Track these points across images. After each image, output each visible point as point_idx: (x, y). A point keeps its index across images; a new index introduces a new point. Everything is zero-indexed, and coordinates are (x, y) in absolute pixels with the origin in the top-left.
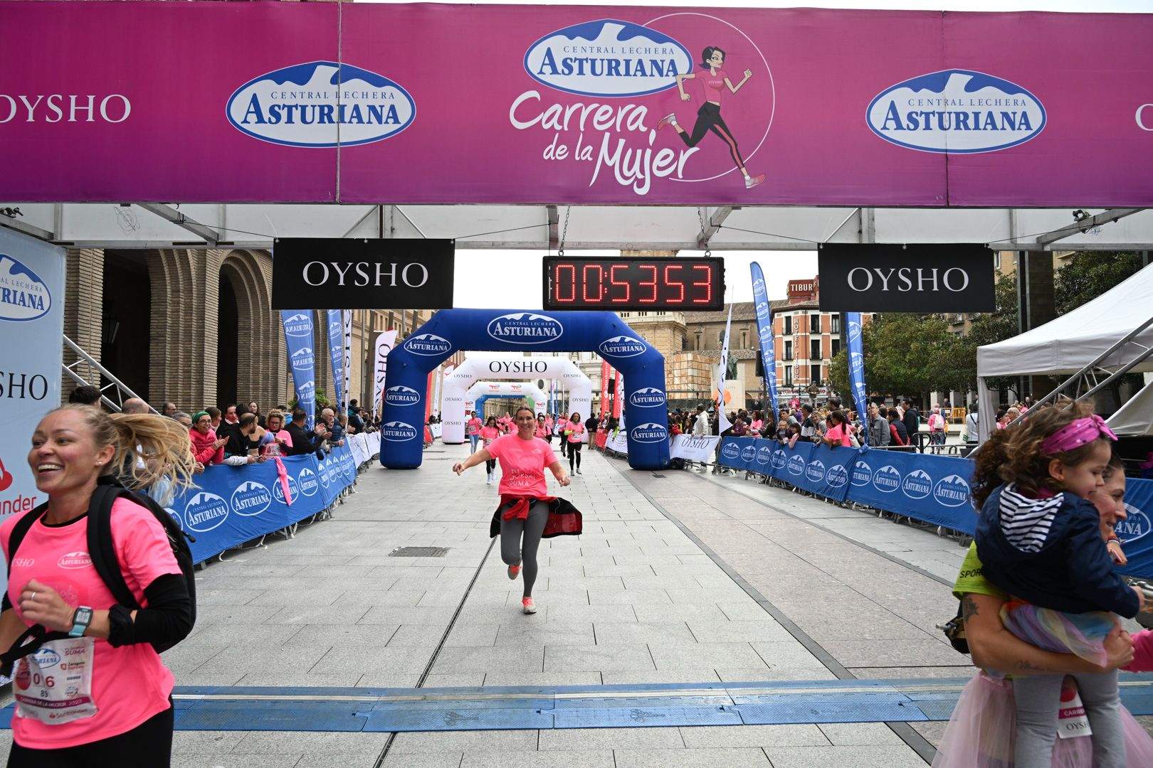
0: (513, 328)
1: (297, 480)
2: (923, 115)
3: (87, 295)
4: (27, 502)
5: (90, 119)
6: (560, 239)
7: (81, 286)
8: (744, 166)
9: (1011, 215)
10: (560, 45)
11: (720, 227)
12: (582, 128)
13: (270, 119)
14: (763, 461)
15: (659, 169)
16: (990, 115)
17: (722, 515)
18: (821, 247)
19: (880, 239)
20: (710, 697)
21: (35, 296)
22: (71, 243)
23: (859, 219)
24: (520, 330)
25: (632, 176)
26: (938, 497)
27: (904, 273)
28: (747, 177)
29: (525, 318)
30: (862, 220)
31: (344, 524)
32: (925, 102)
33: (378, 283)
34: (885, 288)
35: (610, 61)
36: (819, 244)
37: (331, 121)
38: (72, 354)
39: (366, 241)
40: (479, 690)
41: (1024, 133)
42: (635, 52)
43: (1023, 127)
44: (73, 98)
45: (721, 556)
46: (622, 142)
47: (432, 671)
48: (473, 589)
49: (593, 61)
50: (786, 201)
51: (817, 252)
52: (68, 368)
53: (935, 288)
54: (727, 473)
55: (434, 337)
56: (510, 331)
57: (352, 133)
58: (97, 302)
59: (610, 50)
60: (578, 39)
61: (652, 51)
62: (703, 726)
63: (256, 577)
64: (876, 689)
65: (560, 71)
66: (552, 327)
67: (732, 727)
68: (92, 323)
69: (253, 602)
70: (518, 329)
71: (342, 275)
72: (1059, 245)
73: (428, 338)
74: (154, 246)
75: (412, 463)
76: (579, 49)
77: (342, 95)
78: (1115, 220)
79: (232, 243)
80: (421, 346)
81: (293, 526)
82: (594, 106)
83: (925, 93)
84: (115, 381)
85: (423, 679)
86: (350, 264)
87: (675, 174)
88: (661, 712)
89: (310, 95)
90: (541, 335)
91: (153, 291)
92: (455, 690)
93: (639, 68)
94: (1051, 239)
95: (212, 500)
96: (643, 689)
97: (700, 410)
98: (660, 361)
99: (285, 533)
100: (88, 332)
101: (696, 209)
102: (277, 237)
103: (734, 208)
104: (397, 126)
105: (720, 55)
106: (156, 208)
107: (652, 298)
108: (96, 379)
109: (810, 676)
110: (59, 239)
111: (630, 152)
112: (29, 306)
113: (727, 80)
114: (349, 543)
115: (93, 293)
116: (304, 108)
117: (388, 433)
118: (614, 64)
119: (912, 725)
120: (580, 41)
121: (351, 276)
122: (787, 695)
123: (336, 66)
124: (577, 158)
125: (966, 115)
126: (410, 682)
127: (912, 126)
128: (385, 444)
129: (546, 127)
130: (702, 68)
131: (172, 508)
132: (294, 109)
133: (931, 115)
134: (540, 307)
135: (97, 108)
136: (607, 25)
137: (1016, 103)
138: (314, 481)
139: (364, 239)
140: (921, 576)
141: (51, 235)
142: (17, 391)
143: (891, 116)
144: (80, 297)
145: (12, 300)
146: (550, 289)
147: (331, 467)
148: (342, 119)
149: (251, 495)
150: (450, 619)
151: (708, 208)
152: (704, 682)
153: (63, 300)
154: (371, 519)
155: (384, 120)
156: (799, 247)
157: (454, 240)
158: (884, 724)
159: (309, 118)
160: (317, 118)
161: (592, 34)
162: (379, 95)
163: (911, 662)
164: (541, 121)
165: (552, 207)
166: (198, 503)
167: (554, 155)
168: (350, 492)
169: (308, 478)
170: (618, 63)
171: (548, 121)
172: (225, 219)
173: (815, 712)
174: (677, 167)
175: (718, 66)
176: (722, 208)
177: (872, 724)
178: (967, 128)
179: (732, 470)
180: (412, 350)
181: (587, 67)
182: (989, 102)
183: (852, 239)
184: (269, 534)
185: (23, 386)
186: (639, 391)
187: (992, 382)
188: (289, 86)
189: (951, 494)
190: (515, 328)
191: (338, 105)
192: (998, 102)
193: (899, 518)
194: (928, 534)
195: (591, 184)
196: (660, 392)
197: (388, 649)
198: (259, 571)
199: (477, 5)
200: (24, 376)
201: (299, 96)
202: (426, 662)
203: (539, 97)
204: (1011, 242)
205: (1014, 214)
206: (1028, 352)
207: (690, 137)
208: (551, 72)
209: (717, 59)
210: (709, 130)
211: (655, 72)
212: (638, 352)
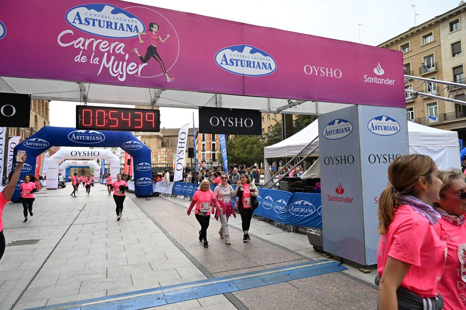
0: (81, 137)
2: (235, 60)
6: (88, 98)
8: (166, 73)
9: (269, 100)
10: (83, 12)
11: (159, 97)
12: (94, 50)
14: (190, 192)
15: (130, 71)
16: (258, 63)
17: (172, 215)
18: (200, 108)
19: (224, 106)
20: (154, 294)
23: (215, 98)
24: (84, 137)
25: (118, 73)
27: (231, 120)
28: (168, 78)
29: (87, 132)
30: (217, 98)
32: (236, 56)
34: (224, 125)
35: (108, 22)
36: (199, 107)
40: (43, 308)
41: (270, 71)
42: (119, 19)
43: (269, 69)
45: (169, 232)
46: (113, 58)
48: (50, 258)
49: (100, 21)
50: (184, 89)
51: (198, 110)
53: (242, 126)
54: (177, 197)
55: (40, 140)
59: (108, 18)
61: (127, 20)
62: (150, 308)
64: (221, 281)
65: (84, 23)
66: (100, 136)
67: (162, 306)
70: (83, 137)
72: (284, 112)
73: (37, 140)
76: (93, 15)
78: (300, 104)
80: (32, 144)
82: (102, 40)
83: (236, 52)
85: (13, 306)
87: (137, 73)
88: (131, 304)
90: (95, 139)
93: (121, 27)
94: (281, 109)
96: (124, 295)
97: (166, 172)
98: (149, 152)
101: (148, 89)
103: (163, 90)
105: (157, 26)
107: (128, 126)
109: (198, 279)
111: (116, 62)
113: (160, 37)
118: (109, 24)
119: (233, 293)
120: (93, 11)
122: (187, 289)
124: (91, 62)
125: (250, 62)
127: (231, 64)
129: (76, 47)
130: (149, 31)
133: (238, 61)
134: (75, 127)
136: (106, 6)
137: (267, 60)
143: (224, 59)
146: (80, 120)
150: (34, 274)
151: (153, 89)
152: (153, 288)
157: (30, 95)
158: (222, 294)
163: (236, 268)
164: (73, 44)
165: (79, 83)
167: (80, 60)
170: (111, 23)
171: (77, 45)
173: (196, 294)
174: (138, 71)
175: (156, 31)
176: (159, 90)
177: (218, 295)
178: (251, 67)
179: (179, 196)
180: (28, 146)
181: (97, 23)
182: (258, 58)
183: (214, 106)
186: (140, 164)
187: (268, 160)
190: (82, 136)
192: (261, 59)
195: (99, 74)
196: (149, 164)
202: (16, 298)
203: (73, 34)
204: (269, 110)
205: (270, 100)
206: (280, 149)
207: (144, 58)
208: (79, 23)
209: (156, 28)
210: (152, 57)
211: (128, 29)
212: (140, 148)
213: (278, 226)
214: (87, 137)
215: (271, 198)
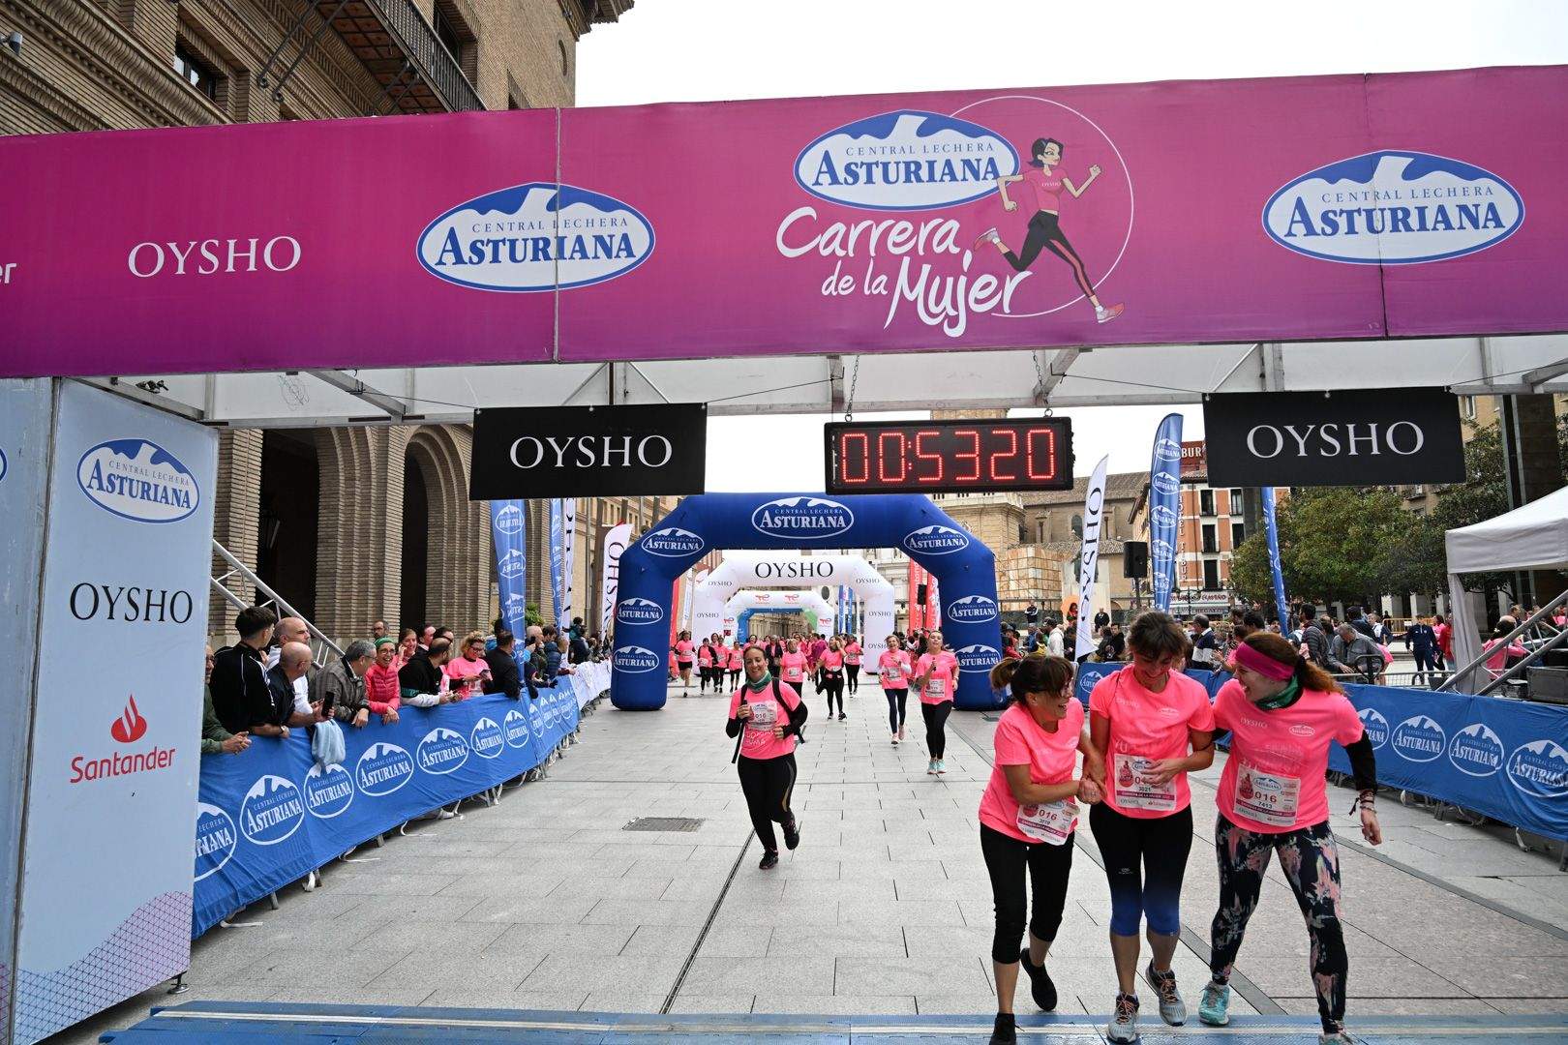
0: (786, 518)
1: (501, 726)
2: (1344, 215)
3: (241, 487)
4: (163, 756)
5: (252, 267)
6: (847, 399)
7: (234, 476)
8: (1093, 293)
9: (1481, 344)
10: (841, 147)
11: (1064, 376)
12: (873, 254)
13: (470, 258)
15: (978, 301)
16: (1441, 210)
18: (1207, 399)
19: (1291, 386)
20: (1071, 1037)
21: (180, 491)
22: (226, 423)
23: (1259, 359)
24: (796, 519)
25: (942, 312)
26: (1398, 748)
27: (1329, 431)
28: (1099, 309)
29: (802, 504)
30: (1265, 360)
31: (564, 786)
32: (1346, 197)
33: (606, 463)
34: (1302, 453)
35: (907, 164)
36: (1204, 395)
37: (547, 257)
38: (223, 563)
39: (591, 409)
40: (746, 1018)
41: (1492, 233)
42: (941, 150)
43: (1491, 224)
44: (232, 243)
46: (926, 269)
47: (682, 991)
48: (737, 876)
49: (886, 165)
50: (1155, 339)
51: (1201, 406)
52: (216, 581)
53: (1375, 451)
55: (681, 532)
56: (783, 521)
57: (574, 272)
58: (254, 495)
59: (907, 151)
60: (865, 137)
61: (964, 148)
63: (449, 858)
65: (842, 180)
66: (838, 515)
68: (247, 522)
69: (444, 892)
70: (793, 518)
71: (560, 454)
72: (1558, 385)
73: (674, 532)
74: (325, 423)
75: (654, 704)
76: (866, 151)
77: (561, 224)
79: (422, 417)
80: (663, 545)
81: (497, 788)
82: (893, 222)
83: (1345, 185)
84: (274, 597)
85: (669, 1002)
86: (571, 439)
87: (999, 307)
89: (521, 226)
90: (824, 526)
91: (322, 480)
92: (713, 1018)
93: (947, 171)
94: (1542, 376)
95: (392, 753)
96: (975, 1022)
98: (989, 559)
99: (487, 798)
100: (241, 534)
101: (1030, 353)
102: (479, 407)
103: (1083, 350)
104: (632, 260)
105: (1056, 148)
106: (330, 376)
107: (974, 475)
108: (250, 594)
110: (209, 419)
111: (937, 281)
112: (172, 504)
113: (1067, 182)
114: (569, 812)
115: (251, 485)
116: (513, 243)
117: (620, 662)
118: (913, 167)
120: (867, 140)
121: (572, 454)
123: (554, 187)
124: (867, 292)
125: (1406, 213)
126: (652, 1006)
127: (1329, 230)
128: (616, 676)
129: (825, 253)
130: (1032, 167)
131: (341, 764)
132: (501, 243)
133: (1356, 214)
134: (822, 489)
135: (260, 255)
136: (902, 117)
137: (1478, 191)
138: (524, 728)
139: (589, 407)
140: (1378, 864)
141: (201, 413)
142: (155, 612)
143: (1298, 217)
144: (233, 490)
145: (152, 498)
146: (835, 465)
147: (547, 708)
148: (561, 255)
149: (442, 745)
150: (706, 918)
151: (1047, 351)
153: (213, 495)
154: (597, 779)
155: (614, 254)
156: (1176, 399)
157: (706, 404)
159: (519, 255)
160: (530, 255)
161: (883, 129)
162: (608, 222)
163: (1368, 991)
164: (817, 245)
165: (835, 358)
166: (374, 757)
167: (836, 289)
168: (572, 743)
169: (516, 723)
170: (918, 166)
171: (824, 248)
172: (413, 385)
174: (1002, 296)
175: (1056, 164)
176: (1066, 351)
178: (1408, 228)
180: (652, 550)
181: (877, 172)
182: (1438, 193)
183: (1252, 387)
184: (466, 799)
185: (162, 606)
186: (961, 601)
187: (1469, 581)
188: (495, 216)
189: (1419, 744)
190: (789, 517)
191: (557, 237)
192: (1452, 192)
193: (1342, 778)
194: (1387, 801)
195: (888, 323)
196: (989, 601)
197: (622, 958)
198: (452, 849)
199: (732, 101)
200: (164, 593)
201: (507, 227)
202: (674, 978)
203: (814, 215)
204: (1485, 384)
205: (1486, 344)
206: (1521, 536)
207: (1019, 258)
208: (830, 181)
209: (1052, 154)
210: (1045, 249)
211: (969, 175)
212: (957, 547)
213: (1532, 850)
214: (803, 518)
215: (1488, 733)
